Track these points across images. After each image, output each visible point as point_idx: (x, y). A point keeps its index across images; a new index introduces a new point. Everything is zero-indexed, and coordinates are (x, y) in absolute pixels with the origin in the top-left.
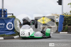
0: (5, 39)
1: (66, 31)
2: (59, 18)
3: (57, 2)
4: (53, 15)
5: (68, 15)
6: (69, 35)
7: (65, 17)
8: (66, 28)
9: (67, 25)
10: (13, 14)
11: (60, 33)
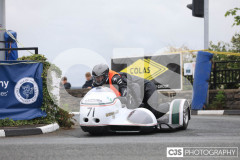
0: (9, 135)
1: (218, 108)
2: (194, 63)
3: (189, 7)
4: (174, 53)
5: (224, 50)
6: (229, 122)
7: (216, 58)
8: (218, 96)
9: (222, 87)
10: (36, 50)
11: (200, 112)
